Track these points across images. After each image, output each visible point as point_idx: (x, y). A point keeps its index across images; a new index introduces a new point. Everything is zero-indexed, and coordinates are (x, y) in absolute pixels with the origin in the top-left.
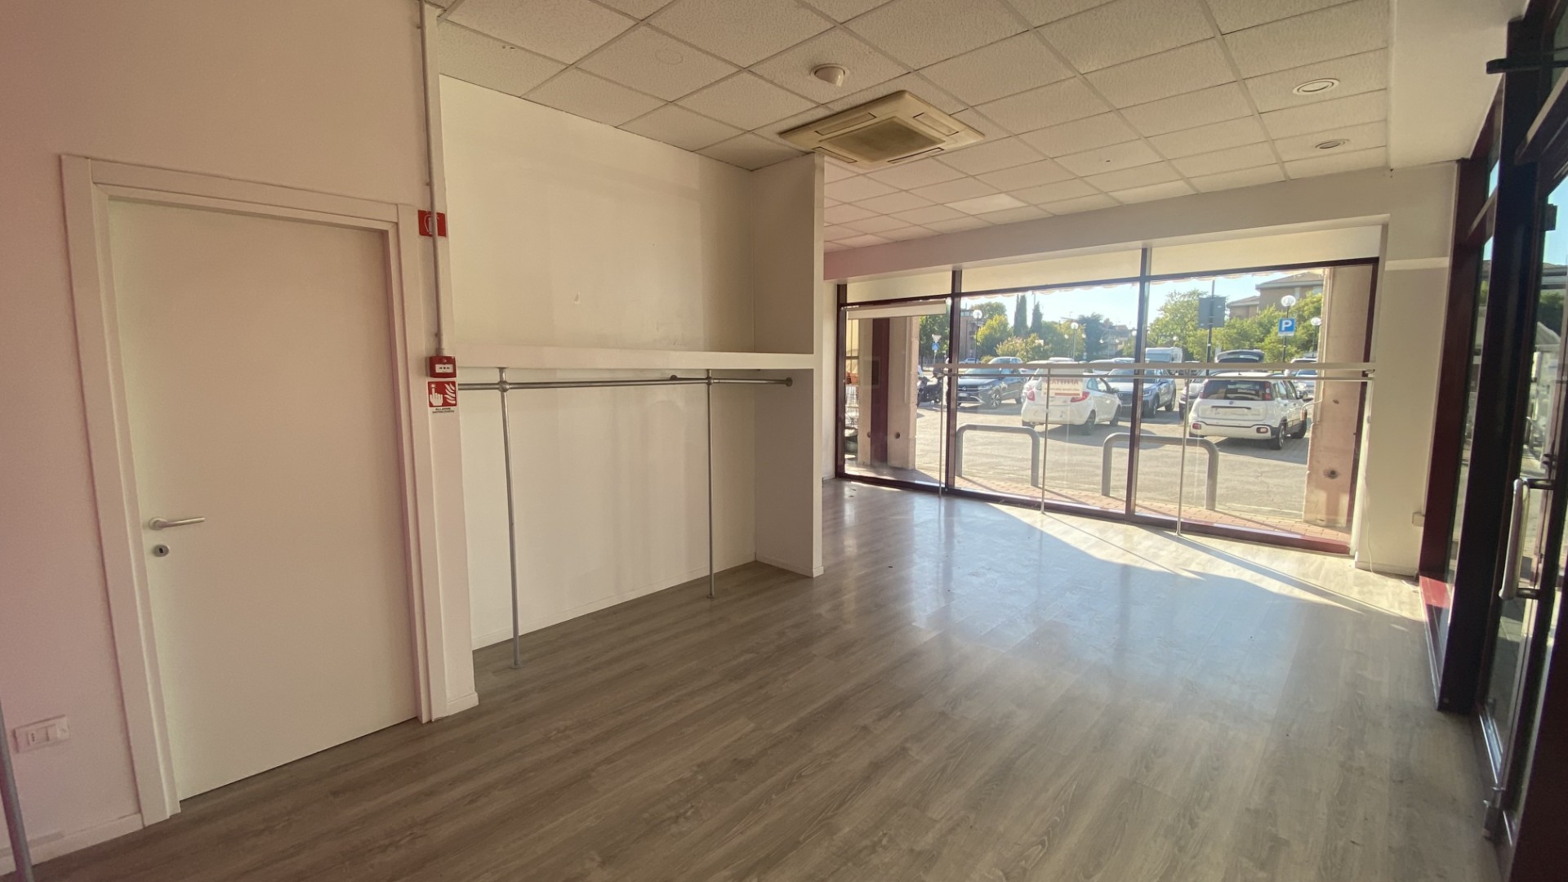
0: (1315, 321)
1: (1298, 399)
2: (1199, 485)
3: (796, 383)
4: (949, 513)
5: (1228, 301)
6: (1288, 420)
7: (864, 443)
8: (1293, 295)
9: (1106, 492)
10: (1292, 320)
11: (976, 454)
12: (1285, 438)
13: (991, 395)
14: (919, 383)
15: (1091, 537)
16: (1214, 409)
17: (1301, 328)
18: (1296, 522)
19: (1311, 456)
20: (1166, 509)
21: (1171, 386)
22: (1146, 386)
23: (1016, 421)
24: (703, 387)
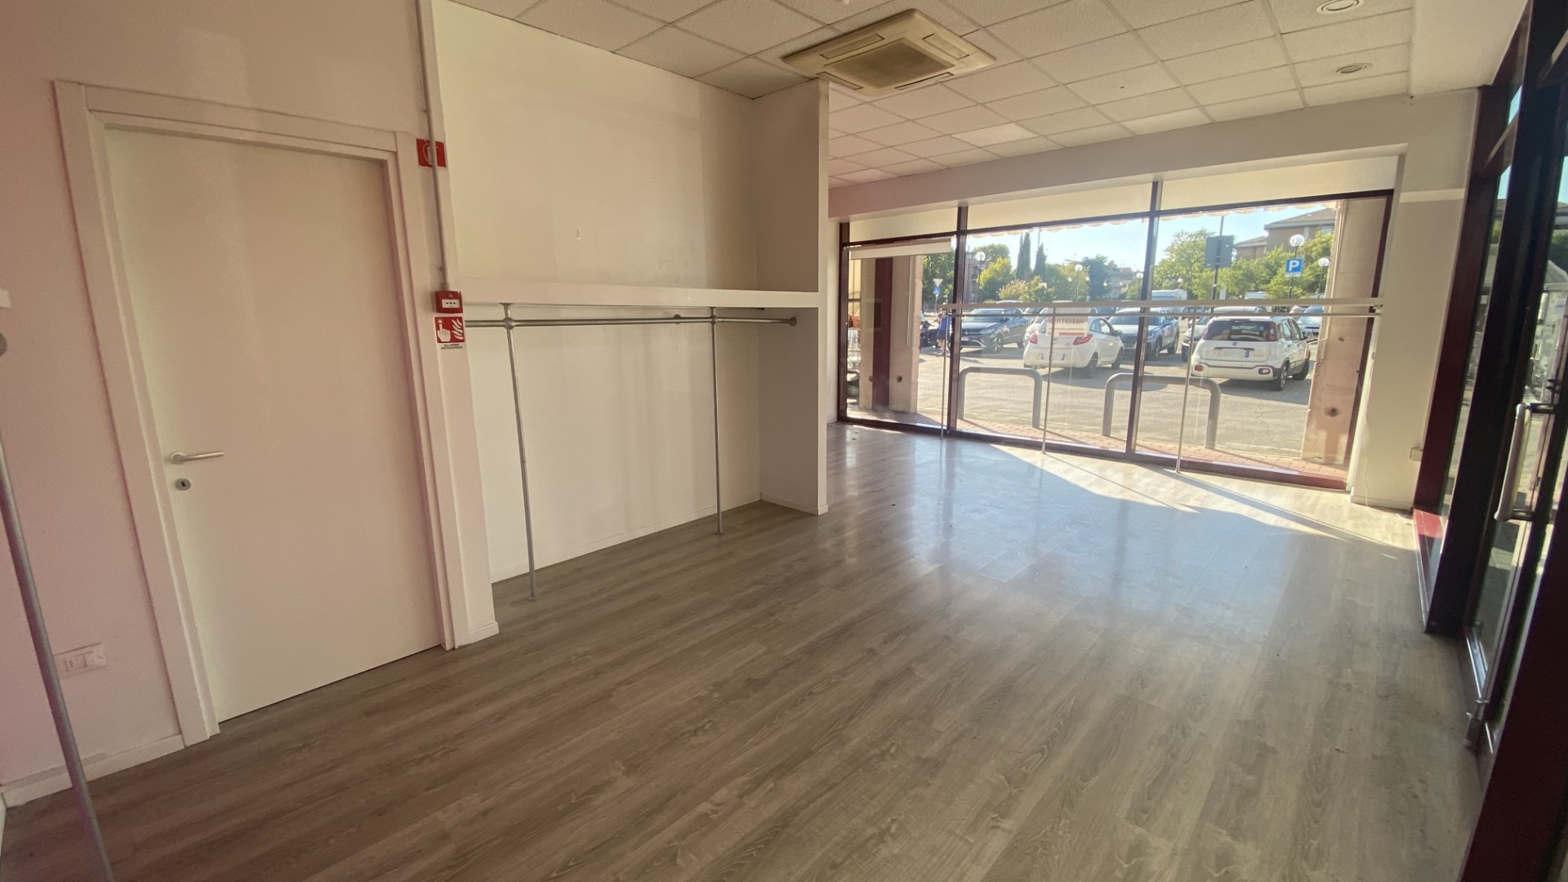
0: (1323, 261)
1: (1302, 339)
2: (1199, 425)
3: (800, 322)
4: (950, 454)
5: (1236, 242)
6: (1291, 361)
7: (866, 388)
8: (1302, 233)
9: (1106, 432)
10: (1300, 261)
11: (977, 398)
12: (1287, 380)
13: (992, 339)
14: (921, 327)
15: (1091, 475)
16: (1217, 350)
17: (1308, 269)
18: (1294, 460)
19: (1313, 394)
20: (1168, 449)
21: (1175, 329)
22: (1151, 328)
23: (1018, 364)
24: (707, 326)
